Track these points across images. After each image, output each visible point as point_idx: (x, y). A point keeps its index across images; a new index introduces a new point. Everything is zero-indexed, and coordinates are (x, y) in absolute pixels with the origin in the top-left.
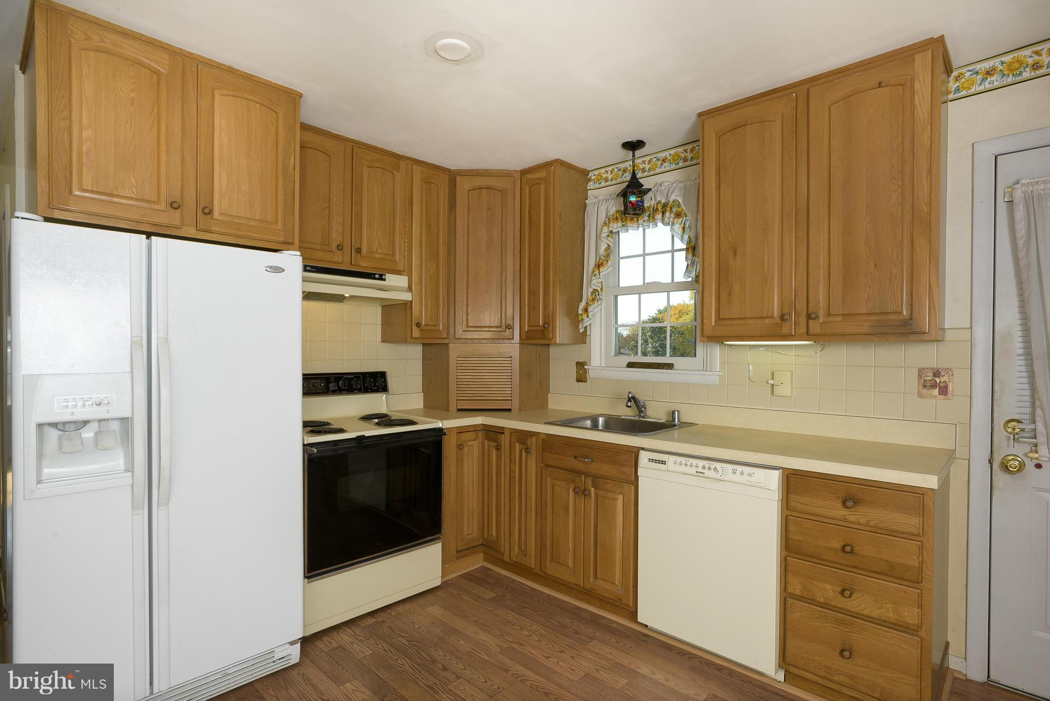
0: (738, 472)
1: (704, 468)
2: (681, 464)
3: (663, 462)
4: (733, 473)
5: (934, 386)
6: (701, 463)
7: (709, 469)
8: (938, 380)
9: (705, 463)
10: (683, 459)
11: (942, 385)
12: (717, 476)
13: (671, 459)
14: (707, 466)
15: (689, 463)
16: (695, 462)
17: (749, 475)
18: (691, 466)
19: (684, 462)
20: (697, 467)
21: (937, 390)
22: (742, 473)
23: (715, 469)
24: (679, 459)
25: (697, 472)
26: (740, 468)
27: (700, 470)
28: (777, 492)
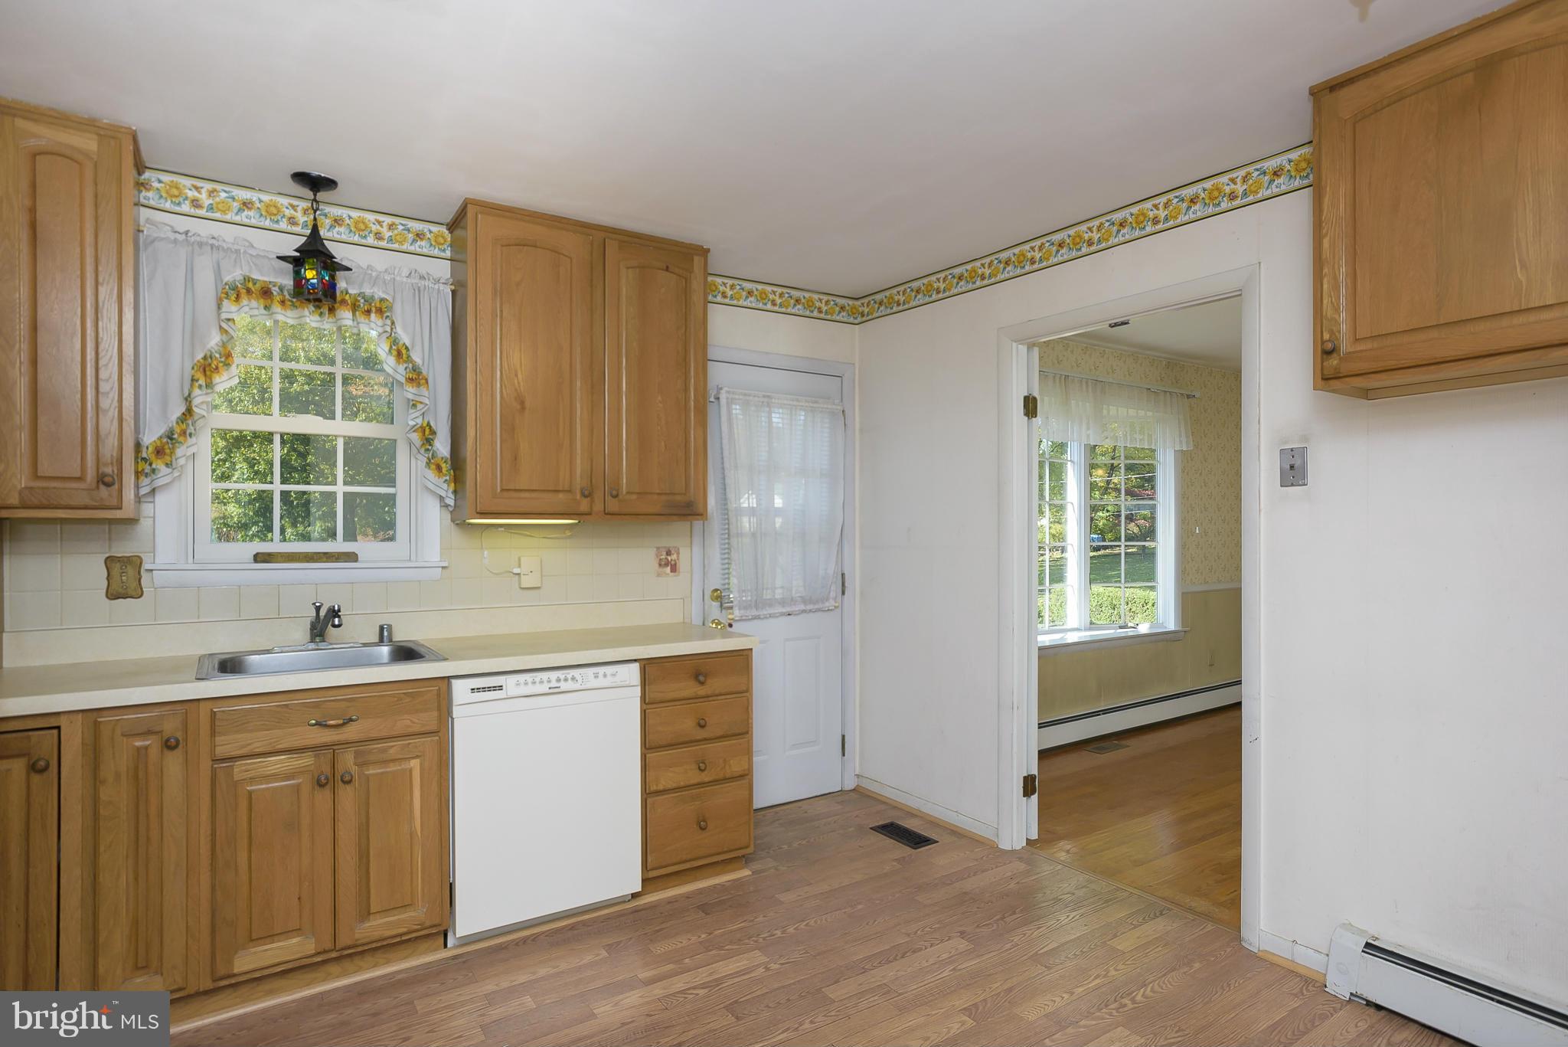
0: (601, 675)
1: (558, 680)
2: (526, 684)
3: (500, 688)
4: (595, 677)
5: (666, 565)
6: (554, 675)
7: (566, 680)
8: (669, 558)
9: (560, 674)
10: (528, 677)
11: (673, 562)
12: (577, 686)
13: (510, 682)
14: (562, 677)
15: (537, 680)
16: (544, 675)
17: (614, 675)
18: (541, 682)
19: (530, 680)
20: (549, 681)
21: (669, 568)
22: (605, 676)
23: (573, 678)
24: (522, 677)
25: (550, 688)
26: (601, 670)
27: (554, 684)
28: (639, 688)
